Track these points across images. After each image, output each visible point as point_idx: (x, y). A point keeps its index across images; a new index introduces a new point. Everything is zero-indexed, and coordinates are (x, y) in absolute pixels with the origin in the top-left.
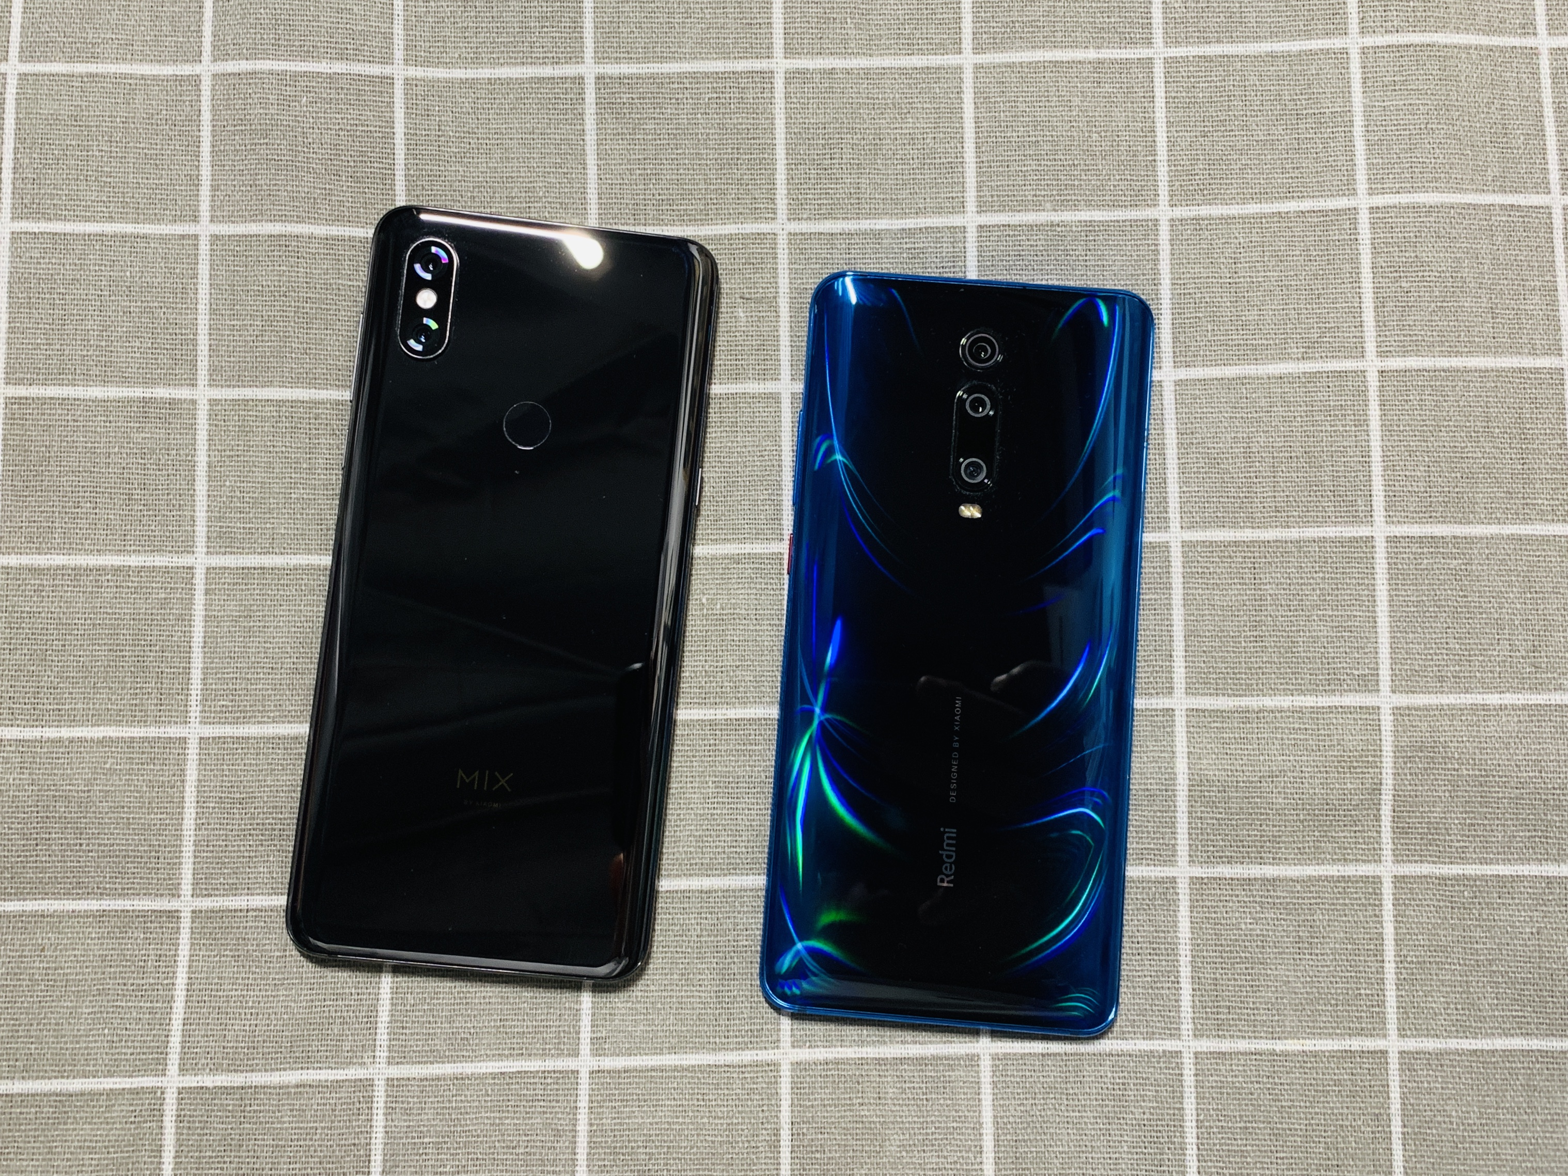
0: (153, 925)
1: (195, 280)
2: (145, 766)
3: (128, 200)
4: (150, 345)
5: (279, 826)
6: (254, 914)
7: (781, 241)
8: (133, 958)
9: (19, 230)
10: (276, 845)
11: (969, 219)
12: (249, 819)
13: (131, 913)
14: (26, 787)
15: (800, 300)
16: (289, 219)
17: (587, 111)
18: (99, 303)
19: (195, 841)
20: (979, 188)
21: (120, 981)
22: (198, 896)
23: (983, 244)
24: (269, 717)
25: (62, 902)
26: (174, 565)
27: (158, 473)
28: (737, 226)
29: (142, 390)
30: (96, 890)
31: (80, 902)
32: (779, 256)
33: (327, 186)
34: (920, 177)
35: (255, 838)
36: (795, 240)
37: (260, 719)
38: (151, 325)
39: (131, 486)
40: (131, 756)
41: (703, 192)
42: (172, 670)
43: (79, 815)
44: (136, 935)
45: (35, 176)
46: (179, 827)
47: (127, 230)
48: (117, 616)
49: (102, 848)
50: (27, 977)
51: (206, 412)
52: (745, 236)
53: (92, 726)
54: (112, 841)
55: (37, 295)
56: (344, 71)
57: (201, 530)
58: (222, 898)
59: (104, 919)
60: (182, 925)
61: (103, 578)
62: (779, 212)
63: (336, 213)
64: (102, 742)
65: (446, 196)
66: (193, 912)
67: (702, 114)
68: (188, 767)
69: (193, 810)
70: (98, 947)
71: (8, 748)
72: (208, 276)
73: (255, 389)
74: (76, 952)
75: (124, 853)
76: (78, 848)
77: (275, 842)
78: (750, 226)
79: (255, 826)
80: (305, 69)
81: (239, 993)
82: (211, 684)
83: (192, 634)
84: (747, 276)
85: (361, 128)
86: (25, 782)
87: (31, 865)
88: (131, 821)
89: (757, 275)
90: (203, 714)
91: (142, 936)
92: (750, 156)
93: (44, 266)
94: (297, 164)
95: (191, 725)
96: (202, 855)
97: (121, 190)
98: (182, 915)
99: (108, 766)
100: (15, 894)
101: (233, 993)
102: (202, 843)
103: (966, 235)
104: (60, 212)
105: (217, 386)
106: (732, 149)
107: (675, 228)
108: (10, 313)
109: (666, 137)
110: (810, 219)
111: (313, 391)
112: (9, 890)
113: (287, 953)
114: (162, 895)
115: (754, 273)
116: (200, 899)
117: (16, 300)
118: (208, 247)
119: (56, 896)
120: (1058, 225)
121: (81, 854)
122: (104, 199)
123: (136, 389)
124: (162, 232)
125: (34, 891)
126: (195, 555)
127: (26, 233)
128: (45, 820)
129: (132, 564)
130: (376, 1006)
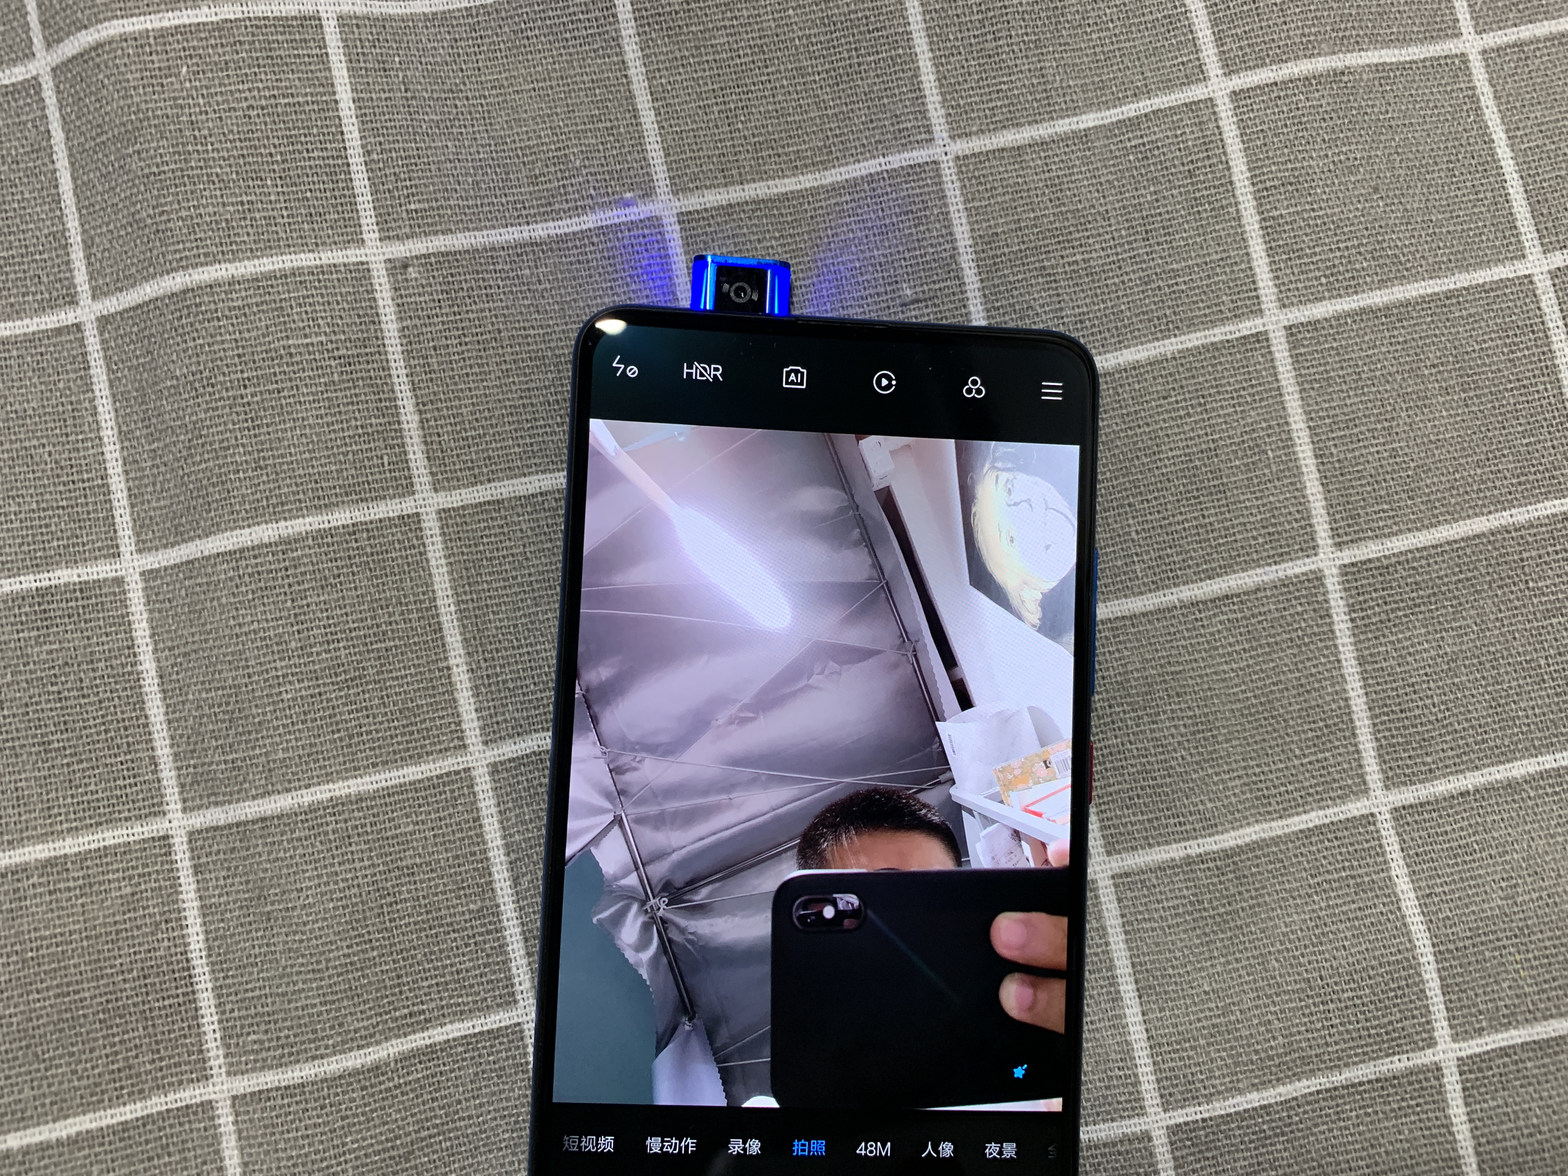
1: (90, 395)
4: (34, 506)
7: (948, 172)
11: (1216, 88)
15: (991, 253)
16: (193, 261)
17: (623, 33)
20: (1219, 41)
23: (1245, 117)
24: (327, 1047)
26: (136, 838)
27: (82, 701)
28: (877, 161)
29: (31, 577)
32: (948, 193)
33: (245, 198)
34: (1127, 44)
36: (967, 166)
37: (314, 1052)
38: (31, 476)
39: (44, 730)
40: (129, 1151)
41: (818, 121)
42: (166, 1003)
48: (59, 939)
51: (140, 593)
52: (892, 173)
56: (240, 16)
57: (168, 775)
61: (26, 883)
62: (936, 129)
63: (266, 237)
64: (74, 1142)
65: (433, 184)
67: (794, 9)
68: (224, 1145)
73: (198, 542)
78: (897, 157)
80: (177, 22)
82: (232, 1011)
83: (187, 940)
84: (907, 232)
85: (283, 101)
89: (922, 228)
90: (229, 1060)
92: (876, 57)
94: (190, 173)
95: (215, 1079)
105: (150, 549)
106: (848, 51)
107: (786, 181)
109: (748, 51)
110: (982, 132)
111: (282, 524)
115: (915, 226)
120: (1343, 73)
123: (22, 578)
126: (168, 816)
129: (67, 851)
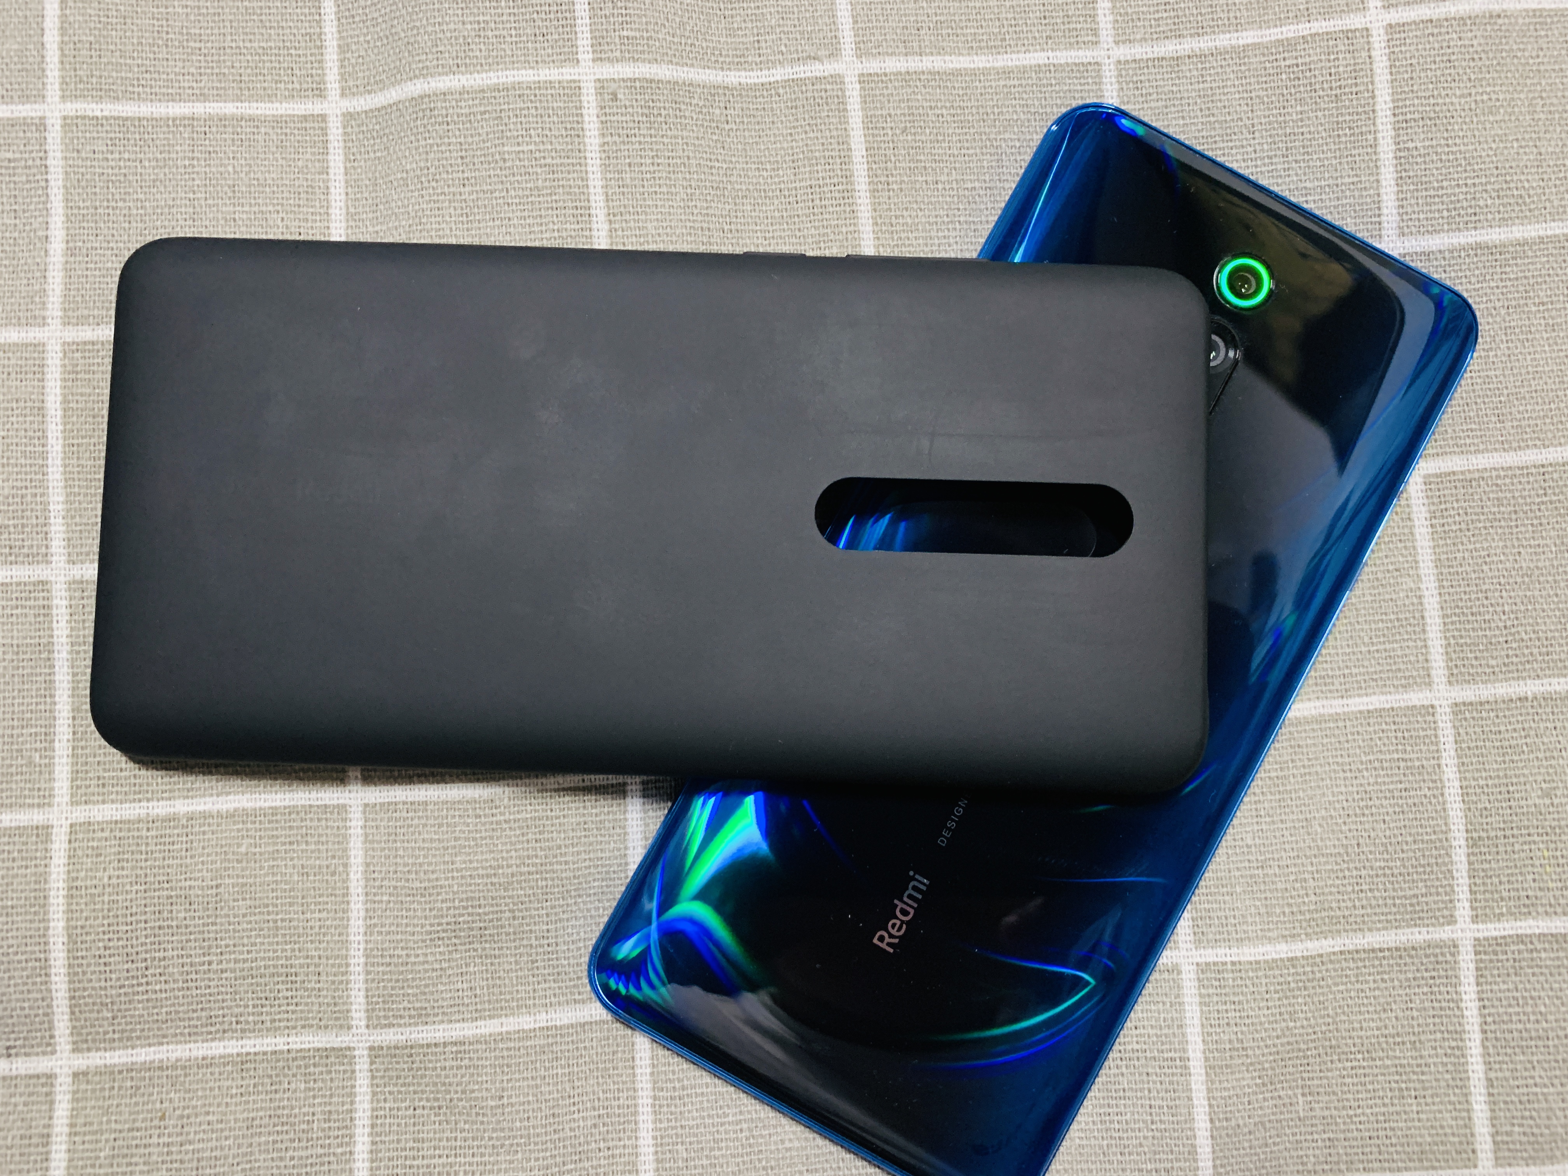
0: (317, 1070)
2: (295, 847)
3: (226, 71)
5: (479, 924)
6: (454, 1049)
8: (292, 1119)
9: (73, 113)
10: (475, 950)
12: (435, 917)
13: (286, 1055)
14: (128, 887)
18: (191, 210)
19: (366, 949)
21: (275, 1155)
22: (375, 1027)
25: (188, 1046)
30: (234, 1026)
31: (213, 1044)
35: (446, 942)
43: (206, 920)
44: (293, 1086)
45: (92, 39)
46: (343, 928)
47: (227, 111)
49: (241, 965)
50: (142, 1160)
53: (218, 796)
54: (254, 955)
55: (105, 204)
58: (408, 1029)
59: (248, 1065)
60: (357, 1067)
66: (371, 1048)
69: (360, 906)
70: (242, 1107)
71: (99, 834)
72: (342, 170)
74: (210, 1118)
75: (272, 970)
76: (206, 967)
77: (475, 946)
79: (445, 927)
81: (444, 1160)
86: (126, 880)
87: (140, 997)
88: (279, 923)
91: (303, 1086)
93: (113, 164)
96: (376, 969)
97: (216, 58)
98: (356, 1053)
99: (243, 849)
100: (120, 1040)
101: (436, 1161)
102: (375, 952)
103: (1371, 39)
104: (130, 89)
108: (68, 228)
112: (110, 1035)
113: (505, 1101)
114: (326, 1027)
116: (379, 1031)
117: (75, 211)
118: (340, 131)
119: (179, 1038)
121: (212, 976)
122: (193, 70)
124: (275, 113)
125: (146, 1033)
127: (84, 118)
128: (157, 931)
130: (634, 1164)
